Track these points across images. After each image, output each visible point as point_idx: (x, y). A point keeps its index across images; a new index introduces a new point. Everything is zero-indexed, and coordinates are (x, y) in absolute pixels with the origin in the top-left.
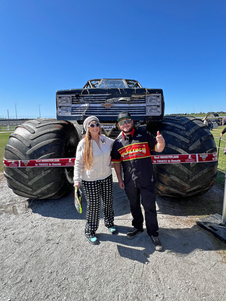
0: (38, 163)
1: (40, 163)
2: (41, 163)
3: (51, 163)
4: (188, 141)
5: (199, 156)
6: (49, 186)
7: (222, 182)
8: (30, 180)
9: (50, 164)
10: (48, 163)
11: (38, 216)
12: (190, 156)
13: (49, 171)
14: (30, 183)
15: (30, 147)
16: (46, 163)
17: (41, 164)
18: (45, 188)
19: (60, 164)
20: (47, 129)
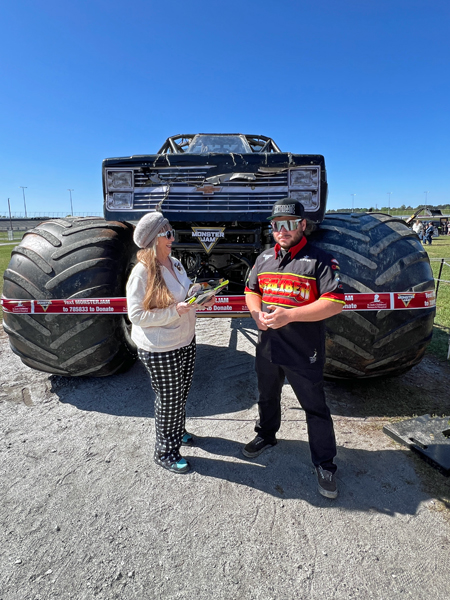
0: (68, 306)
1: (72, 306)
2: (75, 305)
3: (94, 306)
4: (374, 266)
5: (396, 296)
6: (90, 351)
7: (443, 351)
8: (54, 338)
9: (92, 309)
10: (89, 306)
11: (70, 409)
12: (377, 297)
13: (91, 322)
14: (53, 346)
15: (52, 274)
16: (84, 305)
17: (74, 309)
18: (82, 355)
19: (112, 309)
20: (85, 237)
